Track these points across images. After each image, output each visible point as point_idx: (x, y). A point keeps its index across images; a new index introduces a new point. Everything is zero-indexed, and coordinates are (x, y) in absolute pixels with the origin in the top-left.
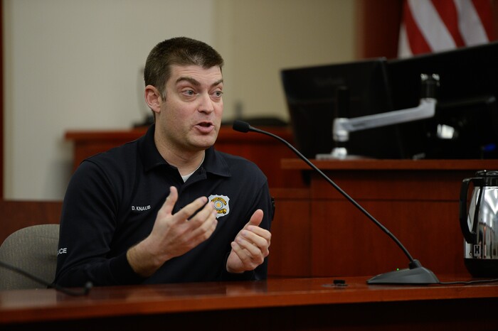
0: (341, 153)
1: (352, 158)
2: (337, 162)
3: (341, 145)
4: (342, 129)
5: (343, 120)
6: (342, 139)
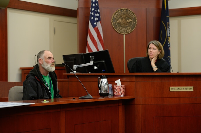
1: (77, 73)
3: (75, 71)
4: (75, 67)
5: (75, 65)
6: (75, 69)
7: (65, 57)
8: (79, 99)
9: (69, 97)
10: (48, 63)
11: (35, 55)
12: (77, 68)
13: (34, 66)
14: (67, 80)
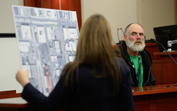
0: (170, 50)
1: (173, 51)
2: (169, 52)
3: (170, 48)
4: (170, 43)
5: (170, 41)
6: (170, 46)
7: (157, 31)
8: (175, 87)
9: (163, 84)
10: (131, 40)
11: (117, 29)
12: (172, 45)
13: (117, 44)
14: (159, 61)
